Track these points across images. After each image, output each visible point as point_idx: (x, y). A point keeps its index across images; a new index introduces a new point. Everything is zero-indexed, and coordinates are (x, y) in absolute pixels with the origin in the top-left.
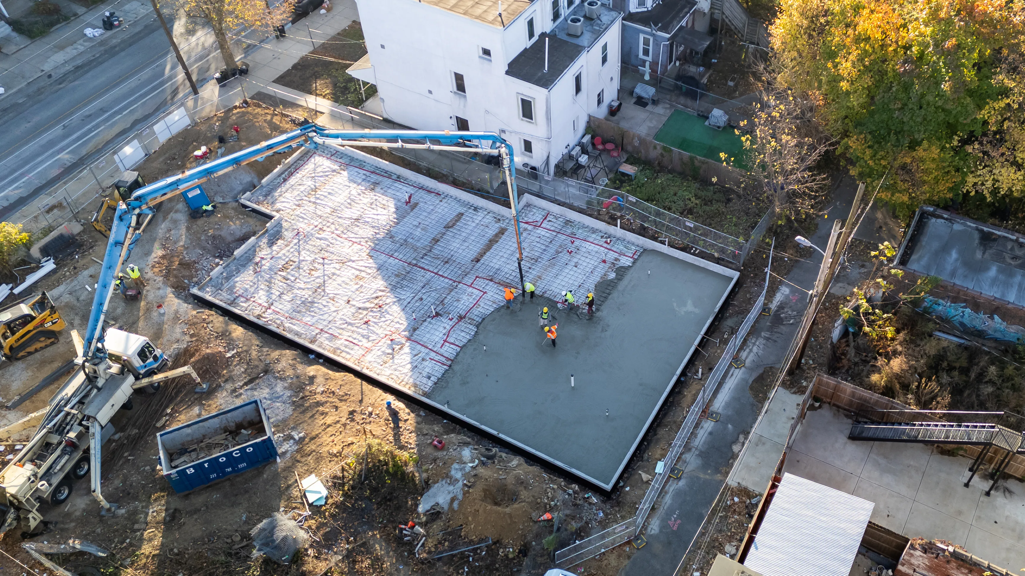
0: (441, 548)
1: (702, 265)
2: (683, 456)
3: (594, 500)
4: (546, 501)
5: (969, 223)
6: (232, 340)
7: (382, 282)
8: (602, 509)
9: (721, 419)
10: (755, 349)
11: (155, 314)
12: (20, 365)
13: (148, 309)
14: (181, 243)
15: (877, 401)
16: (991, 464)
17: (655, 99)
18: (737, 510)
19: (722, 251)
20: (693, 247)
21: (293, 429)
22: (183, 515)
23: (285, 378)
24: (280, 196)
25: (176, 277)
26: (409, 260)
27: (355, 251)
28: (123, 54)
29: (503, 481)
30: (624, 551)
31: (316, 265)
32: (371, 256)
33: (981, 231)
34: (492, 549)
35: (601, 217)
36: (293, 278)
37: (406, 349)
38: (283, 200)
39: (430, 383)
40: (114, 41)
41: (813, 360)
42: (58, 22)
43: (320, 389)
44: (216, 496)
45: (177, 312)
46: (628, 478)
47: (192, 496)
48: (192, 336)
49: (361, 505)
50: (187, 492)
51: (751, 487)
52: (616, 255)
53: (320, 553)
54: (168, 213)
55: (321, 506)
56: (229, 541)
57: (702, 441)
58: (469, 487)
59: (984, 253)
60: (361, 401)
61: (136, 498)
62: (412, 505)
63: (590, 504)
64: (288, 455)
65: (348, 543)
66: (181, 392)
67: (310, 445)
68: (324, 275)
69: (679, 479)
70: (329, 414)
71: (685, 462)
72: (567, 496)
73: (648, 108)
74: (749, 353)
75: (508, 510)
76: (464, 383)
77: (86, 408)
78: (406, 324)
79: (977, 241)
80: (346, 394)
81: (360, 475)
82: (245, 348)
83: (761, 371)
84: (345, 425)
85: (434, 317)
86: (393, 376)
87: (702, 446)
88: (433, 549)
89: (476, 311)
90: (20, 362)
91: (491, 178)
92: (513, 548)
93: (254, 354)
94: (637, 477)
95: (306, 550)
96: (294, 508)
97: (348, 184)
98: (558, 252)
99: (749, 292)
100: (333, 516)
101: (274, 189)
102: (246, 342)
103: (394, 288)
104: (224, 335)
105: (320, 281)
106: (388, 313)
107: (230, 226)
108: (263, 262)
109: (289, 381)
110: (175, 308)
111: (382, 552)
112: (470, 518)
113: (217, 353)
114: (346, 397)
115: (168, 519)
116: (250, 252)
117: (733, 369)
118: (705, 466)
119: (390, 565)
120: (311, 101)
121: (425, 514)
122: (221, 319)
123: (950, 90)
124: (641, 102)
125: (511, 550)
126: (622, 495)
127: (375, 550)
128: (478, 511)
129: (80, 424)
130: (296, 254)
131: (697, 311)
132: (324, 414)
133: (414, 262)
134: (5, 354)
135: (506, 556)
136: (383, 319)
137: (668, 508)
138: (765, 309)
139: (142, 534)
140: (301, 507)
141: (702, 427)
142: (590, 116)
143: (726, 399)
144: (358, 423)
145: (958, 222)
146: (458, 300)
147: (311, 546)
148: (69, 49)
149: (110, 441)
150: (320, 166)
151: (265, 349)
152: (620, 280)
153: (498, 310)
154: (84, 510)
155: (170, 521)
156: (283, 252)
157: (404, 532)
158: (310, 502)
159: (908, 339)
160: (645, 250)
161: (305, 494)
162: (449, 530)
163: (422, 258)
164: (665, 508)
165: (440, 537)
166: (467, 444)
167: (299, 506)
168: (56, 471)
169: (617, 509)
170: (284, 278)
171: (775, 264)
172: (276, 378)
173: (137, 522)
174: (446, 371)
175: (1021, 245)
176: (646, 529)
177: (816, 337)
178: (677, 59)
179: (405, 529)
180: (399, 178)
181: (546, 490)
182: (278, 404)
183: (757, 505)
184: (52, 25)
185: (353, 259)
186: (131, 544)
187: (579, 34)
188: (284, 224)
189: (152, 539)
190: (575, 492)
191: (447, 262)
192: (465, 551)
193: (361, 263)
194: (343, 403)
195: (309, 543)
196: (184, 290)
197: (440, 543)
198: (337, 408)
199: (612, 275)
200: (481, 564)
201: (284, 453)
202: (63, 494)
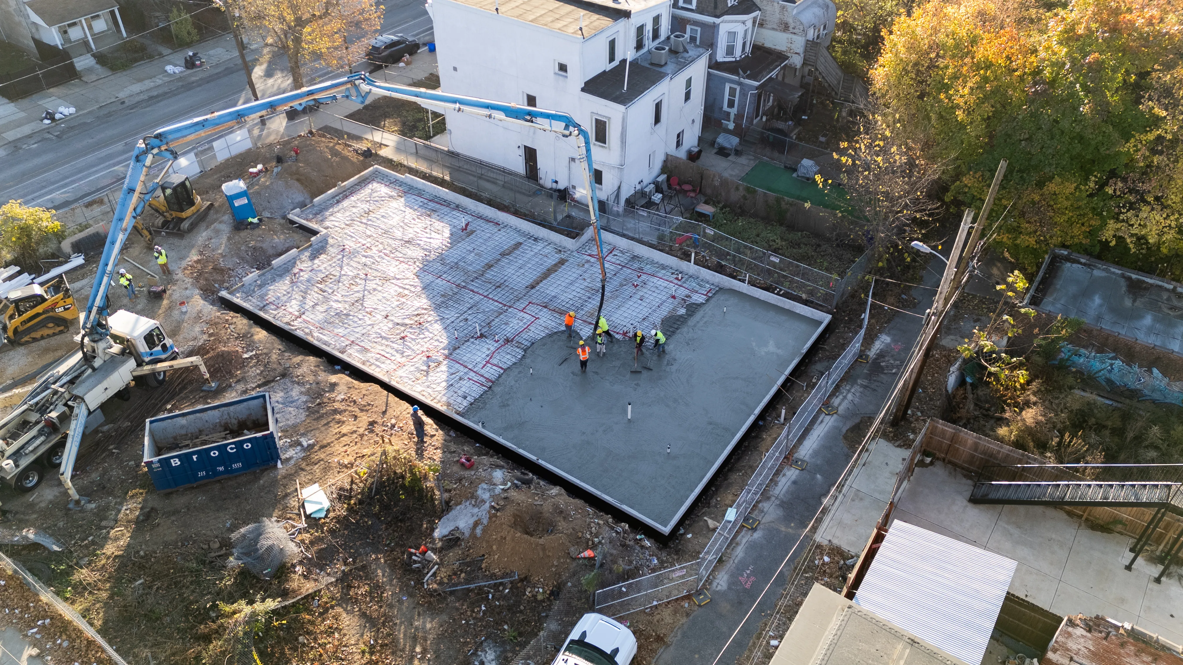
0: (455, 580)
1: (787, 307)
2: (760, 505)
3: (647, 543)
4: (589, 537)
5: (1113, 270)
6: (253, 342)
7: (425, 301)
8: (656, 556)
9: (808, 468)
10: (850, 396)
11: (176, 313)
12: (21, 350)
13: (170, 308)
14: (219, 252)
15: (1008, 455)
16: (1160, 545)
17: (739, 149)
18: (828, 571)
19: (811, 293)
20: (776, 288)
21: (303, 435)
22: (160, 516)
23: (303, 383)
24: (330, 215)
25: (206, 280)
26: (459, 282)
27: (401, 269)
28: (199, 89)
29: (538, 507)
30: (682, 606)
31: (357, 280)
32: (418, 276)
33: (1129, 279)
34: (518, 588)
35: (673, 253)
36: (330, 291)
37: (443, 368)
38: (333, 219)
39: (465, 403)
40: (193, 79)
41: (922, 412)
42: (142, 59)
43: (342, 397)
44: (201, 498)
45: (200, 312)
46: (690, 525)
47: (175, 496)
48: (211, 335)
49: (366, 522)
50: (169, 490)
51: (845, 547)
52: (687, 292)
53: (310, 572)
54: (212, 224)
55: (320, 518)
56: (206, 547)
57: (784, 490)
58: (497, 510)
59: (1134, 301)
60: (384, 413)
61: (110, 493)
62: (427, 528)
63: (642, 547)
64: (292, 462)
65: (346, 564)
66: (186, 388)
67: (319, 453)
68: (364, 291)
69: (754, 530)
70: (347, 423)
71: (763, 511)
72: (614, 534)
73: (730, 158)
74: (843, 400)
75: (541, 541)
76: (504, 405)
77: (76, 388)
78: (446, 342)
79: (1124, 289)
80: (369, 405)
81: (370, 489)
82: (265, 351)
83: (857, 420)
84: (362, 436)
85: (478, 337)
86: (424, 393)
87: (784, 495)
88: (446, 580)
89: (525, 335)
90: (23, 348)
91: (555, 212)
92: (543, 588)
93: (274, 357)
94: (701, 523)
95: (294, 566)
96: (290, 519)
97: (404, 209)
98: (622, 285)
99: (843, 338)
100: (332, 532)
101: (326, 209)
102: (268, 345)
103: (437, 307)
104: (245, 336)
105: (360, 295)
106: (428, 331)
107: (274, 239)
108: (302, 274)
109: (308, 386)
110: (199, 308)
111: (385, 579)
112: (494, 547)
113: (234, 352)
114: (368, 408)
115: (141, 518)
116: (290, 263)
117: (823, 415)
118: (787, 518)
119: (392, 595)
120: (378, 136)
121: (441, 540)
122: (245, 321)
123: (1091, 113)
124: (723, 152)
125: (541, 590)
126: (682, 542)
127: (377, 576)
128: (505, 538)
129: (66, 405)
130: (338, 269)
131: (780, 352)
132: (340, 422)
133: (464, 284)
134: (8, 337)
135: (534, 596)
136: (422, 336)
137: (740, 562)
138: (861, 355)
139: (108, 533)
140: (297, 518)
141: (784, 475)
142: (667, 155)
143: (815, 446)
144: (377, 434)
145: (1099, 268)
146: (506, 324)
147: (301, 563)
148: (147, 82)
149: (96, 431)
150: (376, 192)
151: (286, 354)
152: (691, 316)
153: (550, 336)
154: (51, 502)
155: (143, 521)
156: (325, 265)
157: (414, 557)
158: (308, 513)
159: (1043, 389)
160: (721, 289)
161: (303, 504)
162: (468, 560)
163: (472, 281)
164: (736, 561)
165: (455, 567)
166: (501, 467)
167: (294, 516)
168: (27, 451)
169: (676, 557)
170: (321, 290)
171: (873, 312)
172: (293, 382)
173: (105, 518)
174: (485, 392)
175: (1180, 296)
176: (710, 584)
177: (925, 389)
178: (763, 114)
179: (415, 555)
180: (457, 207)
181: (589, 525)
182: (290, 409)
183: (853, 566)
184: (136, 60)
185: (398, 277)
186: (93, 543)
187: (663, 63)
188: (331, 241)
189: (118, 538)
190: (625, 532)
191: (499, 287)
192: (485, 586)
193: (406, 281)
194: (364, 413)
195: (299, 559)
196: (213, 294)
197: (455, 574)
198: (356, 417)
199: (682, 311)
200: (502, 603)
201: (288, 460)
202: (31, 482)
